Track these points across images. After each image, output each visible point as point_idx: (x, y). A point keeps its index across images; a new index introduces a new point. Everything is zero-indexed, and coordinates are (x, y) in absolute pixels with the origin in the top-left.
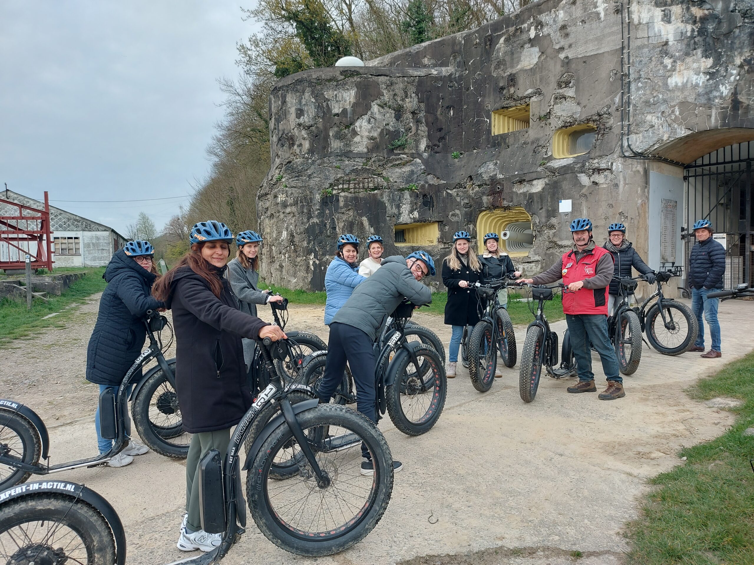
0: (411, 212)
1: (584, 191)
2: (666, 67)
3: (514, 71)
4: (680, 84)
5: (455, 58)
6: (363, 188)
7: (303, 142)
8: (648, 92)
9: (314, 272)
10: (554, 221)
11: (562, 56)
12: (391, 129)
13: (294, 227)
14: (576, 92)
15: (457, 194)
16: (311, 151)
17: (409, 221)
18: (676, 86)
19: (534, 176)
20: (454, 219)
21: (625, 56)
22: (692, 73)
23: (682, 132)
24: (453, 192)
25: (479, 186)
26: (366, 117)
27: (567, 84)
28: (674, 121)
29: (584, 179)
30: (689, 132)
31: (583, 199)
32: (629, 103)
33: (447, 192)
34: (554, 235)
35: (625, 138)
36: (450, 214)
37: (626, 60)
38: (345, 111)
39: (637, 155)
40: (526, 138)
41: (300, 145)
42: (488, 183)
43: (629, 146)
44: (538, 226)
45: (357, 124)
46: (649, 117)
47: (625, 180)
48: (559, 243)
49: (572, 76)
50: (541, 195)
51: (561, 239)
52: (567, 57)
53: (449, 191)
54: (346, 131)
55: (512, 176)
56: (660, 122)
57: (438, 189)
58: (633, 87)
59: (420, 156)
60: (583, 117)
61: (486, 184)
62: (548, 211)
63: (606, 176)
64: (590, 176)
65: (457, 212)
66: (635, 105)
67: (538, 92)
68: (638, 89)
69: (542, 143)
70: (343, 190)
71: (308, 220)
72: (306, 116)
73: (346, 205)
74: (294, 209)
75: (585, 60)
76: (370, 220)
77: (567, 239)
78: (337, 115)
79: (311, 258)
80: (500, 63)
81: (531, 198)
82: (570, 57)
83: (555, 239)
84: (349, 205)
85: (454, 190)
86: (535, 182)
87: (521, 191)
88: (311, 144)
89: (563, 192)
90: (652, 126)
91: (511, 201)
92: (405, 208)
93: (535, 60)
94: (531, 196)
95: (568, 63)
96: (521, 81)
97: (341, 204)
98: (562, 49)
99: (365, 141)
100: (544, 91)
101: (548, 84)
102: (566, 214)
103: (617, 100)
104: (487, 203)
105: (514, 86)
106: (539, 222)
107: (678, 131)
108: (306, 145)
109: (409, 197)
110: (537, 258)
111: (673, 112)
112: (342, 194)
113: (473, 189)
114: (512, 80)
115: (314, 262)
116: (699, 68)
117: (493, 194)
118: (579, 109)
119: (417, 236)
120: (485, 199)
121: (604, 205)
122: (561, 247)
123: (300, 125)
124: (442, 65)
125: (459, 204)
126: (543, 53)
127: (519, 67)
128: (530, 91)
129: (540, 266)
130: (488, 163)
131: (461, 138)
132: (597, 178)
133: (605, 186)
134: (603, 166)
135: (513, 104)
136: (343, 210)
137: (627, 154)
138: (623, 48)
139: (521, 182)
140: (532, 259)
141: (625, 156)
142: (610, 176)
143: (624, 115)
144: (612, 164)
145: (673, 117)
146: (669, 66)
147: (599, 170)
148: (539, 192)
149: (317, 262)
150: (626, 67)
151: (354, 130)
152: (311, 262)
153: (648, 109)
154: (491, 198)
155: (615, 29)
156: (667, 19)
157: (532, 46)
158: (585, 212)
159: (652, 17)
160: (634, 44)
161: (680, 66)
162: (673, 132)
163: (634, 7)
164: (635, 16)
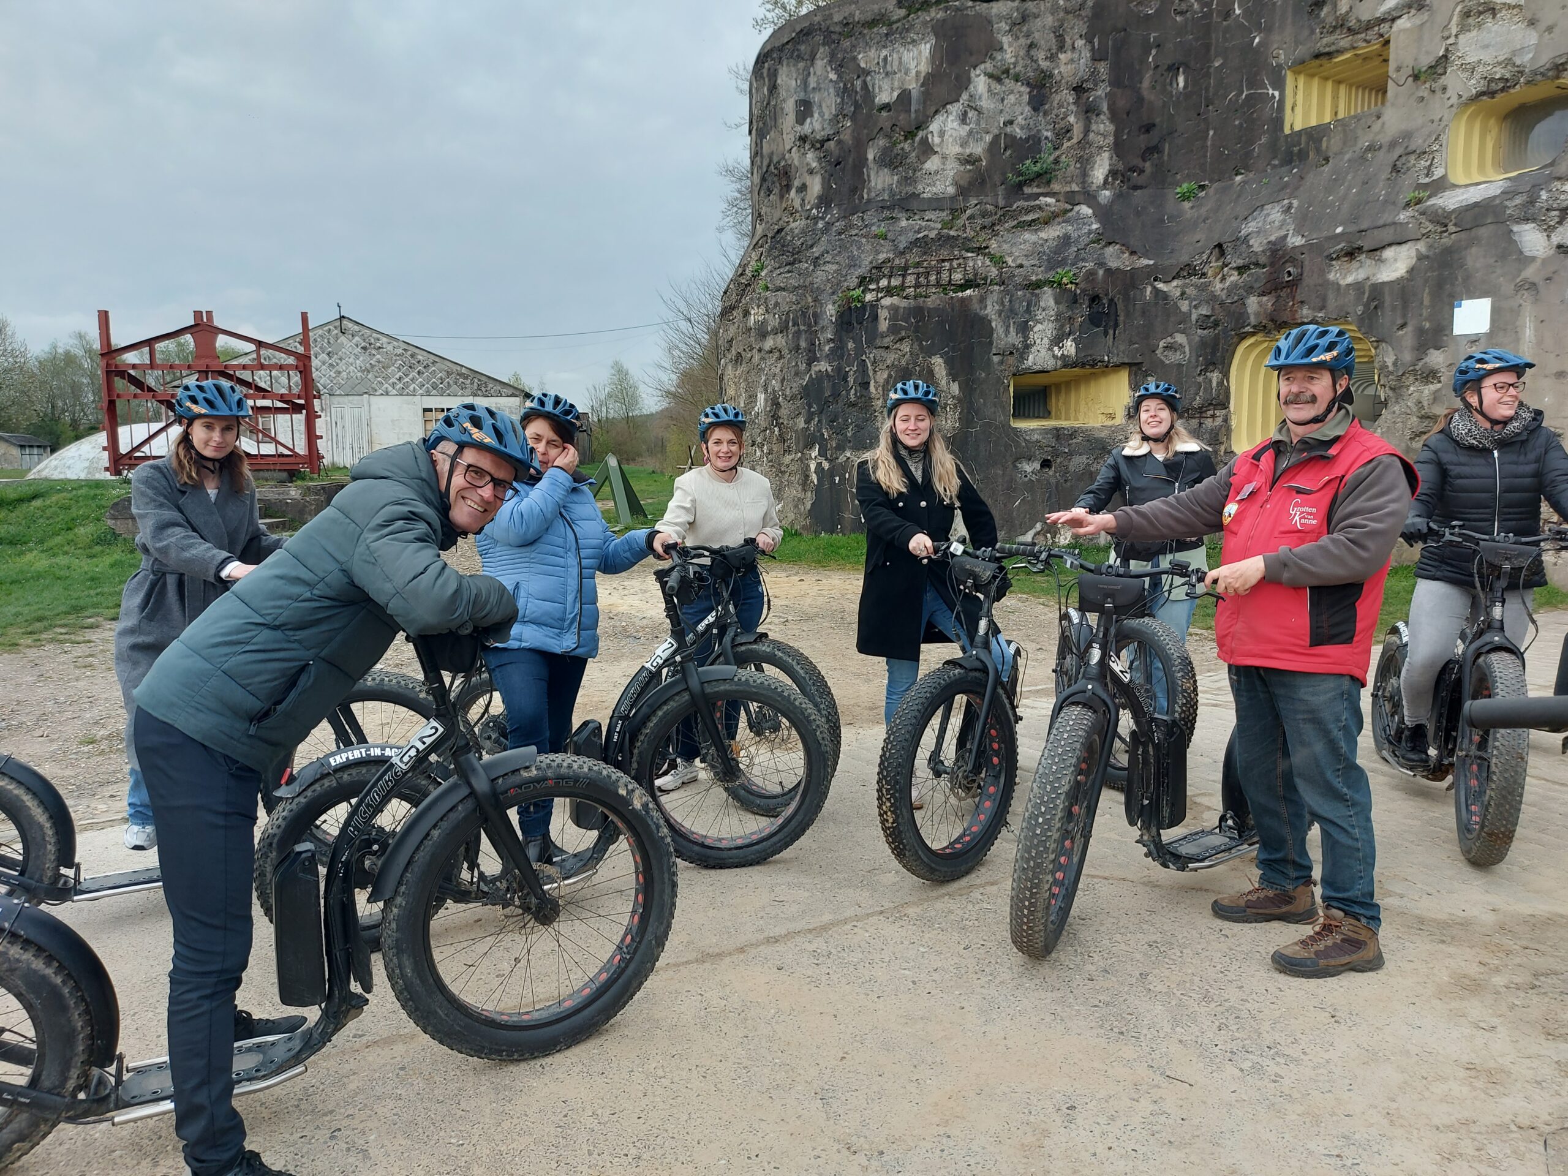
0: (1057, 341)
1: (1529, 272)
6: (938, 284)
7: (808, 179)
9: (818, 489)
10: (1436, 358)
12: (1019, 133)
13: (779, 384)
15: (1183, 293)
16: (825, 201)
17: (1050, 364)
19: (1387, 235)
20: (1174, 358)
24: (1171, 288)
25: (1241, 270)
26: (955, 109)
29: (1531, 239)
31: (1526, 297)
33: (1154, 288)
34: (1436, 397)
36: (1162, 344)
38: (904, 97)
40: (1379, 133)
41: (803, 188)
42: (1263, 260)
44: (1392, 373)
45: (934, 127)
50: (1403, 288)
53: (1160, 286)
54: (907, 146)
55: (1328, 238)
57: (1131, 280)
59: (1089, 198)
61: (1257, 264)
62: (1420, 332)
64: (1549, 230)
65: (1180, 338)
67: (1416, 3)
69: (1417, 143)
70: (889, 291)
71: (809, 365)
72: (816, 115)
73: (894, 329)
74: (780, 341)
76: (950, 363)
78: (886, 107)
79: (813, 455)
81: (1374, 297)
84: (902, 328)
85: (1175, 283)
86: (1389, 253)
87: (1350, 279)
88: (826, 185)
89: (1467, 278)
91: (1321, 308)
92: (1042, 332)
94: (1377, 290)
97: (883, 326)
99: (952, 169)
102: (1473, 340)
104: (1257, 314)
106: (1395, 364)
108: (816, 186)
109: (1051, 302)
112: (887, 301)
113: (1223, 279)
115: (819, 464)
117: (1276, 289)
118: (1532, 38)
119: (1077, 402)
120: (1253, 303)
123: (803, 139)
125: (1185, 318)
128: (1393, 2)
130: (1270, 206)
131: (1204, 147)
135: (1345, 44)
136: (887, 341)
139: (1351, 254)
148: (1398, 281)
149: (826, 465)
151: (925, 141)
152: (813, 467)
154: (1268, 301)
158: (1528, 332)
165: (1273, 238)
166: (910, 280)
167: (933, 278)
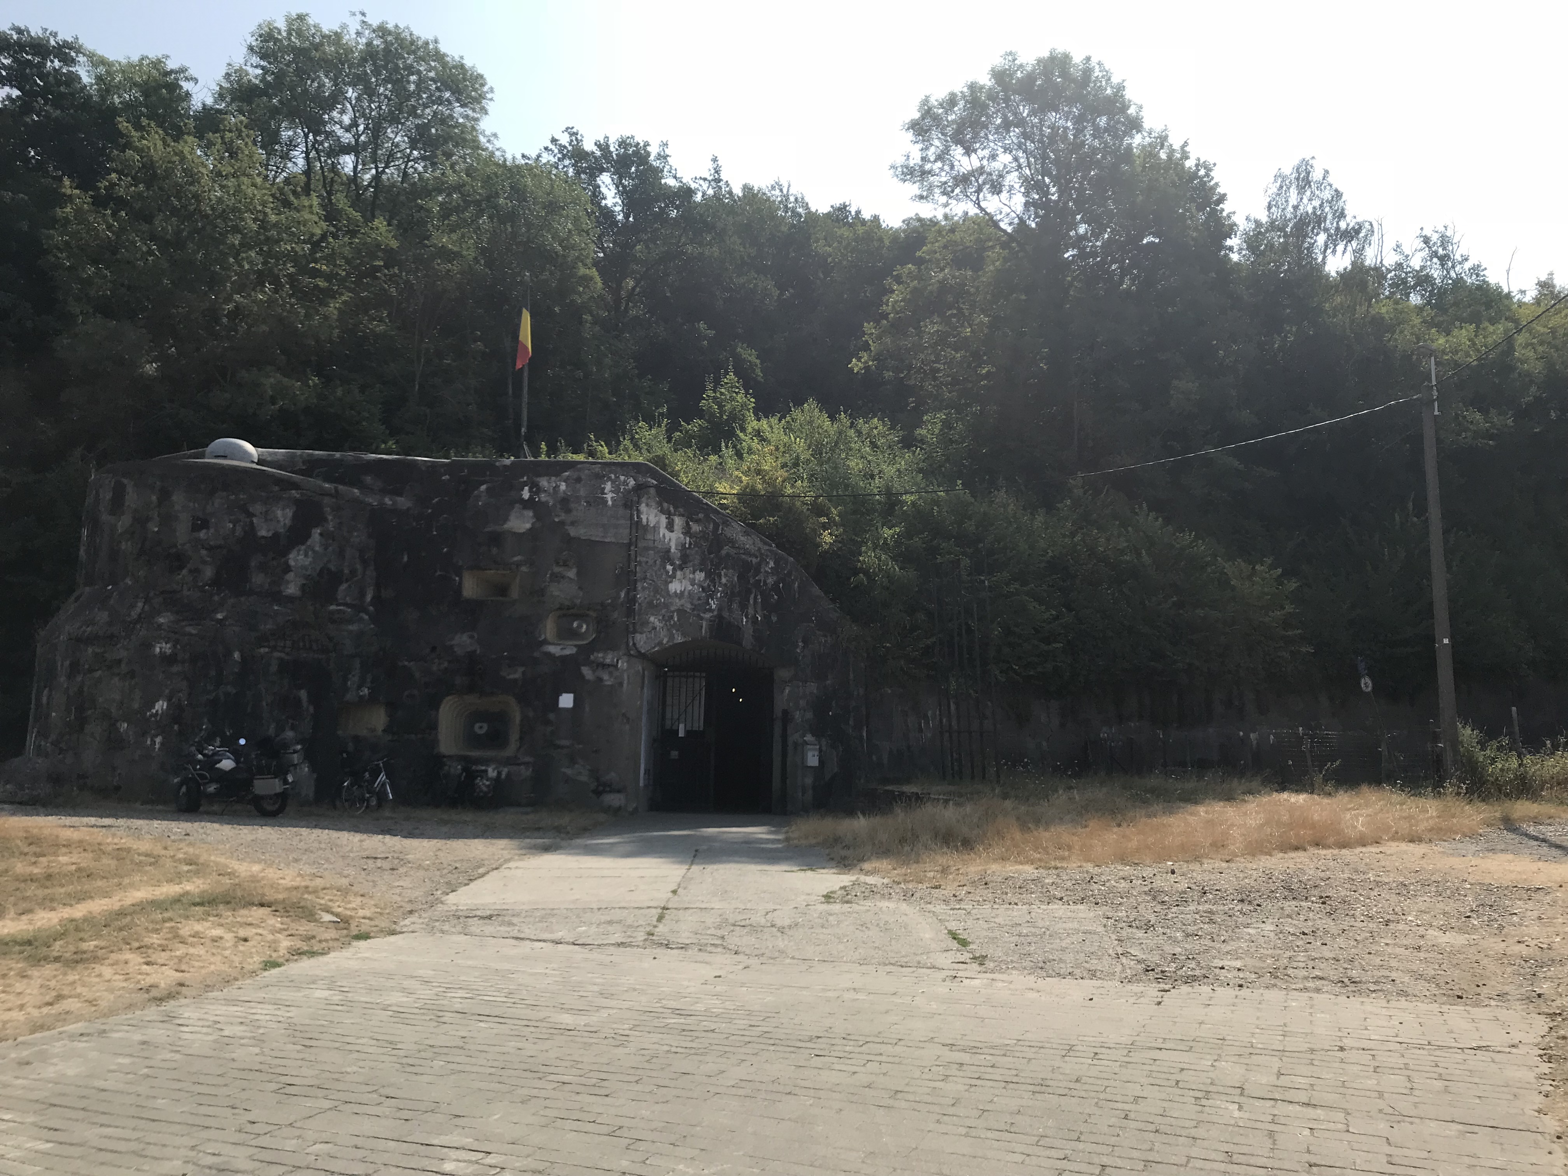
1: (587, 686)
2: (667, 572)
3: (498, 529)
4: (678, 592)
5: (412, 488)
6: (304, 648)
7: (201, 567)
8: (652, 594)
10: (552, 716)
12: (333, 569)
13: (185, 697)
14: (578, 574)
15: (417, 669)
16: (216, 582)
17: (355, 699)
18: (676, 592)
20: (411, 701)
21: (632, 552)
22: (688, 582)
23: (679, 639)
25: (449, 662)
26: (303, 548)
27: (566, 562)
28: (673, 626)
29: (588, 673)
30: (684, 640)
31: (586, 696)
32: (635, 601)
33: (404, 664)
34: (552, 732)
35: (631, 635)
36: (405, 694)
37: (633, 557)
38: (276, 535)
39: (641, 656)
40: (513, 612)
41: (196, 571)
42: (464, 659)
43: (634, 644)
44: (532, 720)
45: (291, 556)
46: (652, 619)
47: (628, 678)
48: (557, 742)
49: (572, 557)
51: (560, 738)
52: (568, 534)
54: (275, 563)
55: (501, 657)
56: (661, 625)
58: (639, 586)
59: (366, 610)
60: (585, 604)
61: (460, 661)
62: (545, 704)
63: (611, 673)
64: (594, 671)
65: (415, 692)
66: (640, 604)
67: (530, 562)
68: (644, 588)
69: (531, 622)
71: (217, 687)
72: (212, 530)
73: (279, 672)
75: (589, 544)
76: (309, 694)
77: (566, 738)
78: (264, 539)
80: (478, 514)
81: (524, 685)
82: (572, 535)
83: (553, 738)
84: (284, 671)
85: (413, 663)
87: (512, 677)
88: (218, 574)
89: (564, 685)
90: (654, 628)
91: (498, 687)
95: (569, 541)
96: (508, 544)
98: (562, 523)
99: (300, 581)
100: (538, 562)
101: (544, 556)
102: (567, 710)
103: (623, 594)
104: (459, 684)
105: (497, 546)
106: (534, 716)
107: (676, 636)
108: (208, 573)
109: (359, 667)
110: (528, 759)
111: (672, 617)
112: (277, 654)
113: (439, 664)
114: (496, 539)
116: (694, 579)
117: (471, 675)
118: (580, 594)
120: (458, 678)
122: (559, 747)
123: (197, 541)
125: (418, 682)
126: (538, 520)
127: (507, 526)
128: (519, 558)
129: (531, 769)
130: (461, 633)
132: (600, 673)
133: (609, 683)
134: (608, 661)
135: (494, 566)
137: (632, 652)
138: (630, 544)
139: (511, 665)
140: (522, 760)
141: (631, 655)
142: (615, 674)
143: (629, 612)
144: (618, 661)
145: (672, 622)
146: (670, 573)
147: (604, 666)
150: (633, 564)
151: (286, 563)
153: (652, 611)
154: (467, 679)
155: (622, 522)
156: (670, 527)
157: (525, 508)
158: (587, 709)
159: (658, 522)
160: (641, 544)
161: (679, 573)
162: (672, 637)
163: (643, 507)
164: (644, 518)
165: (469, 650)
166: (289, 643)
167: (301, 644)
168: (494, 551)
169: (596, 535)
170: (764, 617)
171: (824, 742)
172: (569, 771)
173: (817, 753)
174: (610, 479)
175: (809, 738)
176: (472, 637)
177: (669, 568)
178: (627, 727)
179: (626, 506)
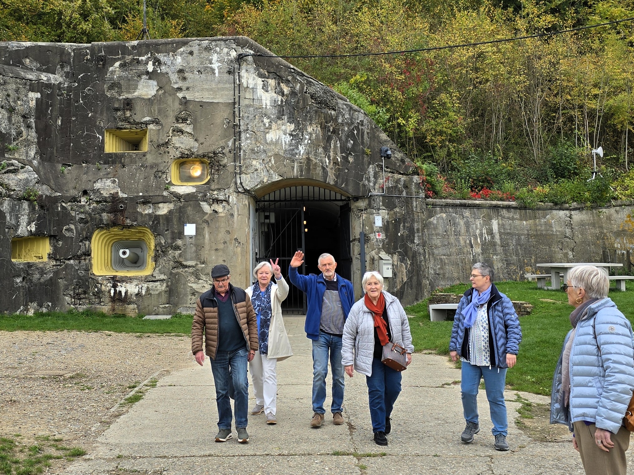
0: (29, 224)
1: (206, 217)
2: (265, 125)
3: (130, 96)
4: (274, 140)
5: (62, 67)
8: (253, 142)
10: (179, 242)
11: (180, 95)
12: (3, 131)
14: (194, 129)
15: (72, 209)
17: (26, 234)
18: (272, 141)
19: (160, 199)
20: (68, 234)
21: (236, 110)
22: (282, 133)
23: (276, 178)
24: (68, 205)
25: (98, 202)
27: (184, 120)
28: (271, 168)
29: (206, 207)
30: (280, 178)
31: (205, 225)
32: (240, 149)
33: (61, 205)
34: (180, 255)
35: (238, 176)
36: (64, 228)
37: (237, 113)
39: (246, 192)
40: (145, 161)
42: (108, 200)
43: (241, 183)
44: (164, 246)
46: (254, 162)
47: (238, 211)
48: (185, 263)
49: (189, 115)
50: (168, 218)
51: (186, 260)
52: (185, 98)
53: (64, 204)
55: (137, 197)
56: (262, 167)
57: (55, 200)
58: (243, 136)
59: (30, 163)
60: (201, 152)
61: (106, 201)
62: (173, 233)
63: (224, 207)
64: (210, 205)
65: (72, 227)
66: (244, 151)
67: (156, 122)
68: (247, 139)
69: (161, 168)
75: (202, 105)
77: (191, 259)
80: (114, 85)
81: (156, 218)
82: (188, 98)
83: (181, 260)
86: (161, 205)
87: (146, 212)
89: (188, 217)
90: (256, 170)
91: (136, 221)
92: (23, 220)
93: (153, 92)
94: (157, 218)
95: (186, 103)
96: (138, 107)
98: (180, 89)
100: (162, 121)
101: (167, 116)
102: (191, 237)
103: (230, 143)
104: (107, 220)
105: (130, 110)
106: (165, 243)
107: (274, 176)
109: (27, 208)
110: (162, 277)
111: (270, 160)
113: (89, 205)
114: (129, 104)
116: (286, 130)
117: (115, 212)
118: (196, 145)
120: (105, 216)
121: (223, 231)
122: (186, 267)
124: (48, 71)
125: (72, 218)
126: (161, 88)
127: (136, 94)
128: (147, 119)
129: (165, 285)
130: (105, 179)
131: (69, 149)
132: (216, 207)
133: (223, 215)
134: (221, 197)
135: (128, 126)
137: (240, 190)
138: (234, 103)
139: (146, 202)
140: (157, 278)
141: (239, 192)
142: (227, 207)
143: (236, 158)
144: (229, 196)
145: (270, 165)
146: (267, 125)
147: (217, 201)
148: (165, 215)
150: (237, 119)
153: (254, 156)
154: (112, 216)
155: (228, 86)
156: (265, 88)
157: (150, 78)
158: (207, 236)
159: (256, 84)
160: (244, 102)
161: (274, 126)
162: (270, 176)
163: (243, 73)
164: (244, 81)
165: (112, 192)
168: (128, 114)
169: (207, 97)
170: (343, 157)
171: (396, 257)
172: (194, 286)
173: (390, 267)
174: (216, 52)
175: (383, 255)
176: (114, 182)
177: (266, 121)
178: (239, 249)
179: (229, 72)
